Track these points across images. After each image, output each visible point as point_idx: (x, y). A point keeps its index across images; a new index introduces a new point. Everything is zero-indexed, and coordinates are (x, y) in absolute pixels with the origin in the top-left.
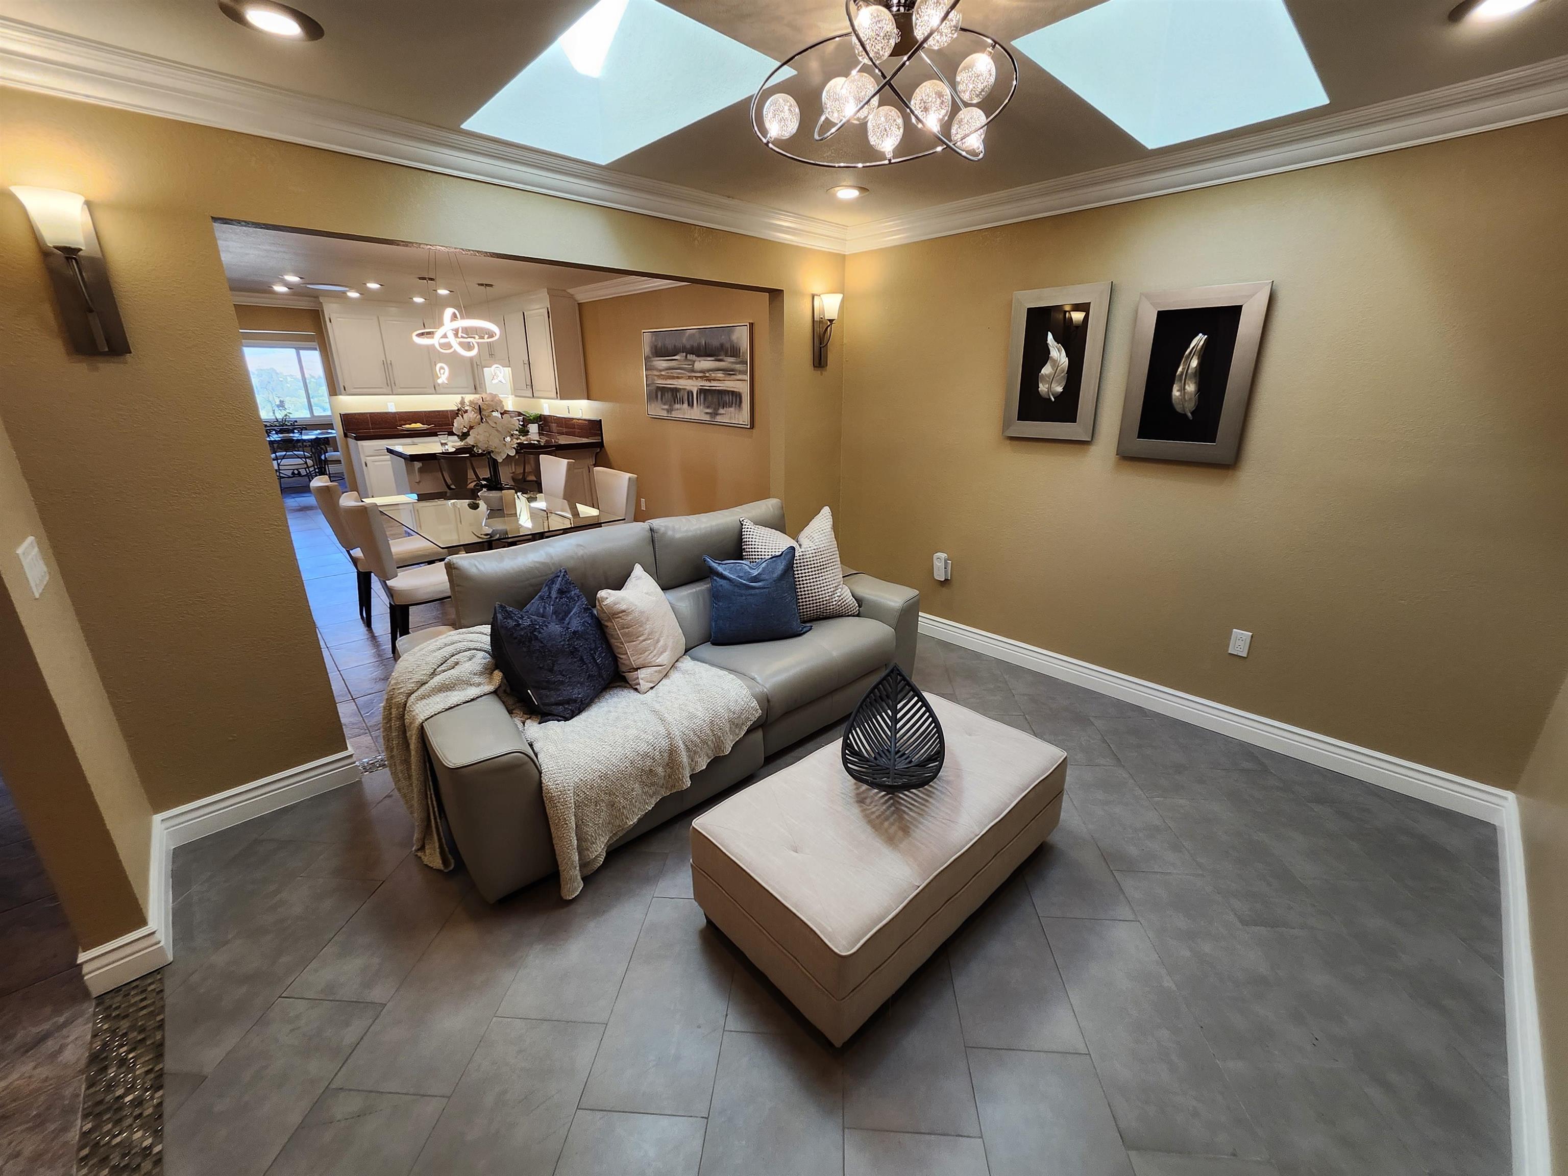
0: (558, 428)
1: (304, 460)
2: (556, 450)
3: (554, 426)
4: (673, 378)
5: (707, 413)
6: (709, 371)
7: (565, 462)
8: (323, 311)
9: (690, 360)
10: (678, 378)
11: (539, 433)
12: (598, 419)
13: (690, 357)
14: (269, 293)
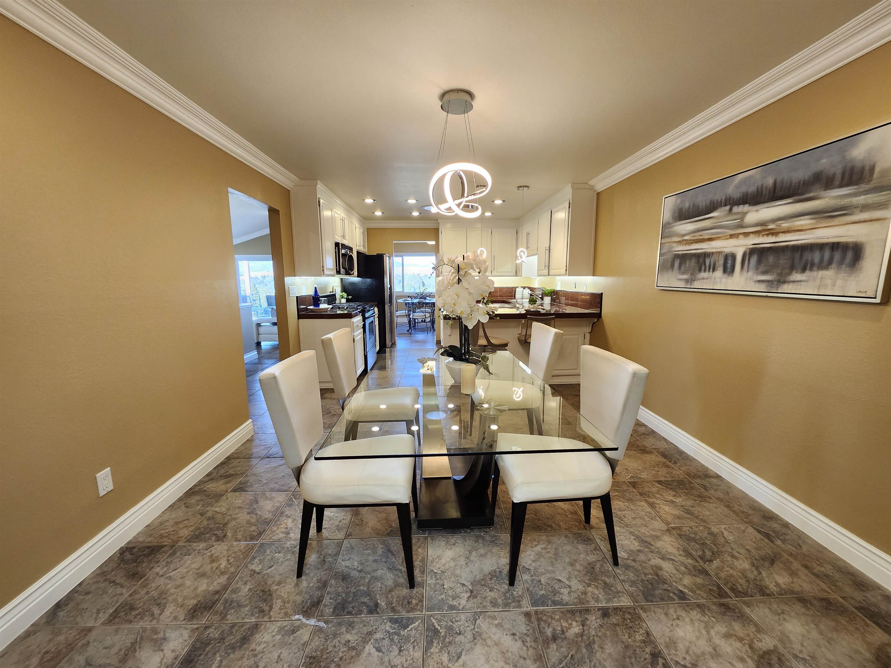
0: (567, 301)
2: (556, 318)
3: (563, 299)
4: (702, 241)
5: (760, 281)
6: (774, 221)
7: (553, 331)
9: (738, 213)
10: (710, 240)
11: (551, 304)
12: (600, 292)
13: (735, 209)
14: (411, 218)
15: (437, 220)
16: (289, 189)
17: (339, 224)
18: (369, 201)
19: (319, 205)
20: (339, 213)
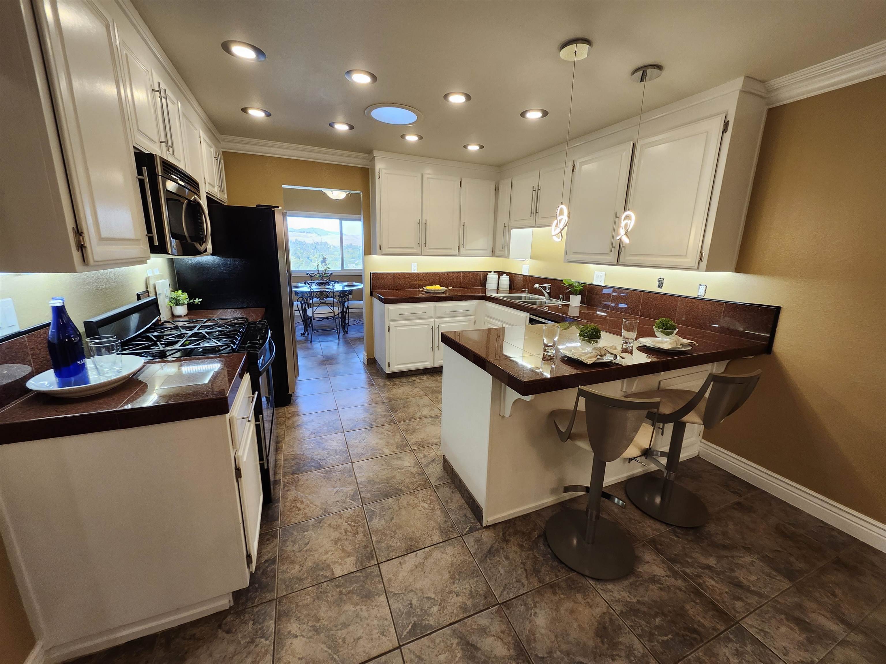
1: (331, 308)
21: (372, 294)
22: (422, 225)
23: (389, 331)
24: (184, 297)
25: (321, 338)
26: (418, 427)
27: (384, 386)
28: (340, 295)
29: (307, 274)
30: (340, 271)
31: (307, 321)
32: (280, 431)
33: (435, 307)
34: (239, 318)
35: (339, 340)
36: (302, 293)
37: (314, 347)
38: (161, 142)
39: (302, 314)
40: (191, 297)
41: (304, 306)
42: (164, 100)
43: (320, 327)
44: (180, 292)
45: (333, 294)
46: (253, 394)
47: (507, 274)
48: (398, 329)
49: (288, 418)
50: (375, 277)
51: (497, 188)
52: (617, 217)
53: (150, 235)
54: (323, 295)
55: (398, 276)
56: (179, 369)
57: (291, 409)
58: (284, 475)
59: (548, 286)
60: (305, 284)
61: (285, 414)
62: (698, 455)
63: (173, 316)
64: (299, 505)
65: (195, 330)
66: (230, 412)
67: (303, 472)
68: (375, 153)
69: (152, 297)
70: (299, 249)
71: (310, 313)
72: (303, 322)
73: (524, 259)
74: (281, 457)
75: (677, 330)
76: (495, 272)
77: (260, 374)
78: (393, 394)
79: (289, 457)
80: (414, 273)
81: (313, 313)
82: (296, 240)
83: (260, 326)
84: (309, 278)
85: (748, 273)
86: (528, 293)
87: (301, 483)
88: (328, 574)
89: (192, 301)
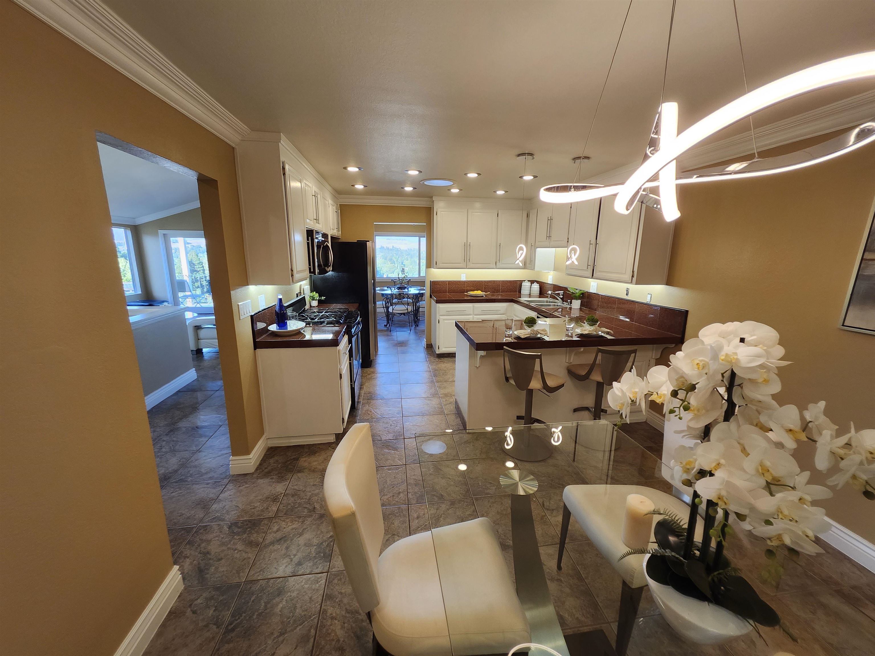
1: (406, 306)
8: (433, 208)
12: (682, 309)
14: (402, 194)
15: (432, 197)
16: (234, 145)
17: (311, 201)
18: (353, 169)
19: (284, 174)
20: (310, 185)
21: (431, 297)
22: (467, 246)
23: (439, 323)
24: (316, 295)
25: (398, 329)
26: (447, 386)
27: (434, 362)
28: (413, 297)
29: (392, 280)
30: (418, 277)
31: (389, 316)
32: (363, 380)
33: (473, 306)
34: (344, 308)
35: (410, 331)
36: (386, 295)
37: (392, 335)
38: (314, 219)
39: (386, 311)
40: (320, 296)
41: (387, 305)
42: (316, 198)
43: (398, 321)
44: (315, 293)
45: (408, 296)
46: (349, 345)
47: (538, 282)
48: (446, 321)
49: (369, 374)
50: (433, 284)
51: (528, 216)
52: (590, 244)
53: (310, 267)
54: (400, 296)
55: (450, 283)
56: (311, 336)
57: (371, 370)
58: (363, 399)
59: (561, 292)
60: (388, 288)
61: (367, 372)
62: (646, 421)
63: (311, 306)
64: (369, 412)
65: (323, 313)
66: (339, 346)
67: (373, 399)
68: (434, 198)
69: (303, 295)
70: (395, 255)
71: (390, 310)
72: (386, 316)
73: (549, 271)
74: (363, 392)
75: (599, 322)
76: (529, 281)
77: (353, 336)
78: (438, 367)
79: (367, 392)
80: (463, 281)
81: (393, 309)
82: (393, 246)
83: (355, 313)
84: (391, 283)
85: (673, 286)
86: (550, 298)
87: (371, 404)
88: (379, 438)
89: (320, 298)
